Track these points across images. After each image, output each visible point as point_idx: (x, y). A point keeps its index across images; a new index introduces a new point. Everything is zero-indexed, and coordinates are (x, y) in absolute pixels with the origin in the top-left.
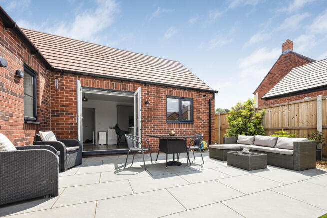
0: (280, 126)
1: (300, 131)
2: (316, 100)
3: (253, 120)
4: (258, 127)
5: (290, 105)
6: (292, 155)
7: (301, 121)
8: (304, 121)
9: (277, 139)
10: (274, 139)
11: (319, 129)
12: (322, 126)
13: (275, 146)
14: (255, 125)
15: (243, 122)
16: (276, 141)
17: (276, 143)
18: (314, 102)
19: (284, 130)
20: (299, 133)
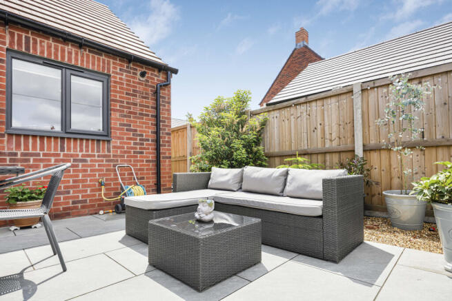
0: (293, 149)
1: (328, 157)
2: (352, 91)
3: (244, 133)
4: (255, 149)
5: (310, 102)
6: (321, 217)
7: (327, 136)
8: (334, 135)
9: (287, 173)
10: (281, 175)
11: (359, 152)
12: (364, 146)
13: (282, 191)
14: (248, 146)
15: (223, 139)
16: (286, 179)
17: (285, 185)
18: (348, 95)
19: (300, 155)
20: (325, 162)
